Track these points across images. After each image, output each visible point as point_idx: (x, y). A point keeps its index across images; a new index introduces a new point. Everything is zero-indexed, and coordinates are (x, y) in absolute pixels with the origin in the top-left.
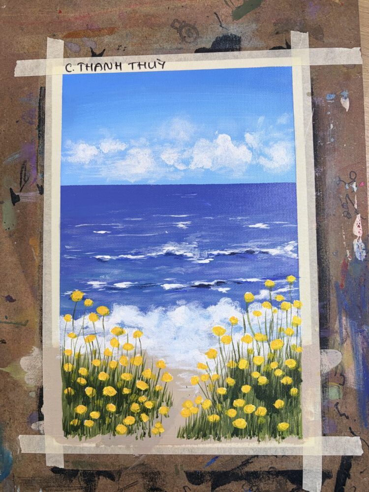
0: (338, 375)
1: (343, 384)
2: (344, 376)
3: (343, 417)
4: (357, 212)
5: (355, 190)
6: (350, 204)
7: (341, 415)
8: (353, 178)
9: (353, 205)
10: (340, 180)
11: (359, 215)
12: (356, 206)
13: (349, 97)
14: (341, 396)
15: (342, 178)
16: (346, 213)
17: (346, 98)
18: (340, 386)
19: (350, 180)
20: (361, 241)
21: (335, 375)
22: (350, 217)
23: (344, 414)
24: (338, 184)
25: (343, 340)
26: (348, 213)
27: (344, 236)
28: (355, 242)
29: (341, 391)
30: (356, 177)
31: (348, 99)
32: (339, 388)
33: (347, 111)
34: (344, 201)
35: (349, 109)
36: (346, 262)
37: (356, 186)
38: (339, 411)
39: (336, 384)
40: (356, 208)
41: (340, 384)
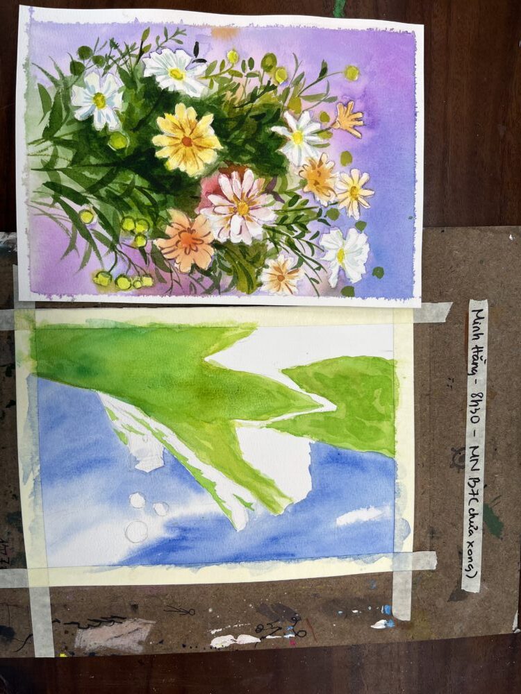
2: (88, 628)
4: (262, 638)
5: (286, 636)
6: (271, 631)
8: (300, 634)
11: (259, 641)
12: (269, 637)
13: (387, 629)
17: (385, 625)
19: (296, 631)
20: (232, 643)
22: (258, 631)
26: (261, 630)
28: (231, 637)
31: (384, 627)
33: (372, 626)
35: (373, 628)
40: (267, 637)
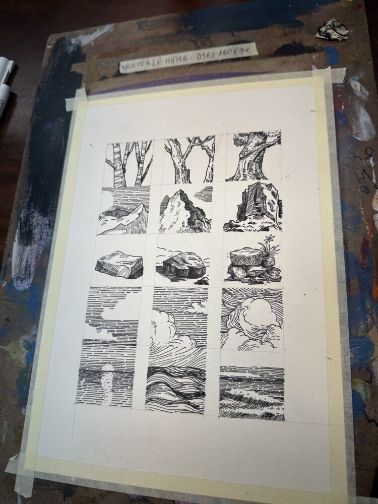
0: (363, 370)
1: (370, 382)
3: (373, 423)
7: (370, 421)
9: (371, 180)
10: (355, 156)
14: (369, 396)
15: (357, 154)
16: (363, 188)
18: (367, 384)
21: (360, 370)
23: (373, 421)
24: (353, 160)
25: (367, 326)
27: (363, 212)
29: (368, 390)
30: (372, 152)
32: (366, 386)
34: (360, 176)
36: (367, 238)
37: (373, 161)
38: (366, 416)
39: (361, 381)
41: (366, 381)
